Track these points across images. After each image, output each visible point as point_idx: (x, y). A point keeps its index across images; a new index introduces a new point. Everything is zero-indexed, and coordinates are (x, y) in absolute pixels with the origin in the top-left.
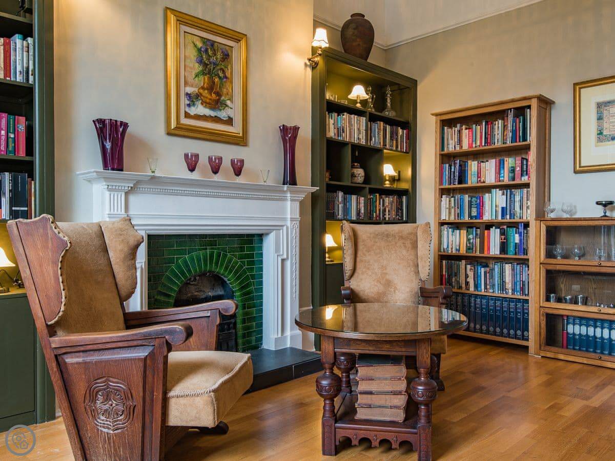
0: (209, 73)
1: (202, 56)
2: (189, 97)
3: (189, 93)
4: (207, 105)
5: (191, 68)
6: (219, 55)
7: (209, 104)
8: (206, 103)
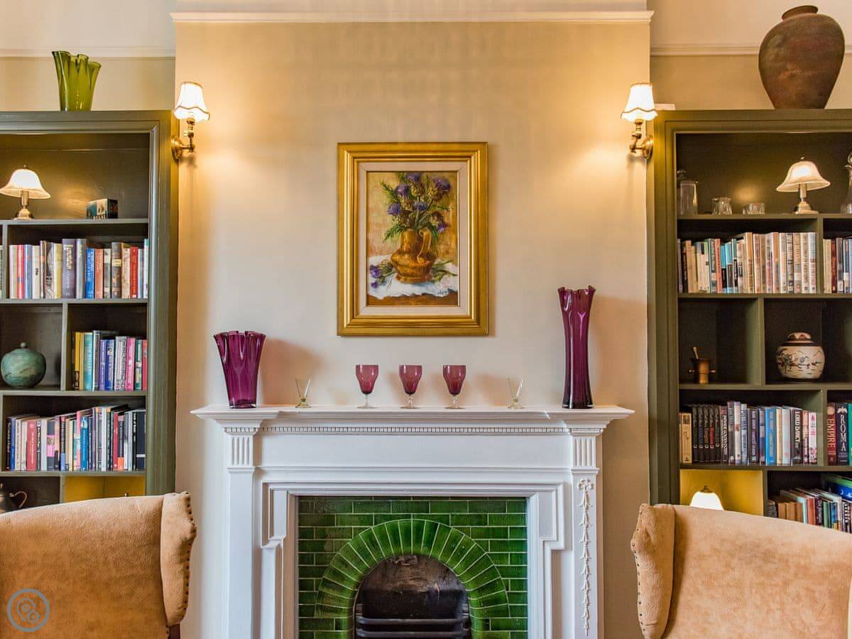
0: (412, 225)
1: (398, 202)
2: (376, 272)
3: (375, 265)
4: (409, 278)
5: (378, 225)
6: (431, 192)
7: (412, 275)
8: (406, 275)
